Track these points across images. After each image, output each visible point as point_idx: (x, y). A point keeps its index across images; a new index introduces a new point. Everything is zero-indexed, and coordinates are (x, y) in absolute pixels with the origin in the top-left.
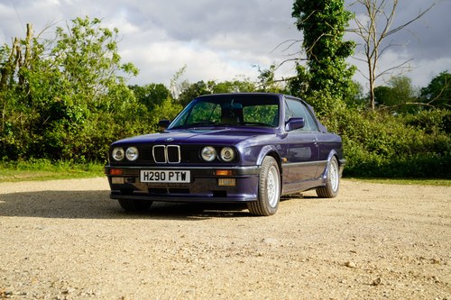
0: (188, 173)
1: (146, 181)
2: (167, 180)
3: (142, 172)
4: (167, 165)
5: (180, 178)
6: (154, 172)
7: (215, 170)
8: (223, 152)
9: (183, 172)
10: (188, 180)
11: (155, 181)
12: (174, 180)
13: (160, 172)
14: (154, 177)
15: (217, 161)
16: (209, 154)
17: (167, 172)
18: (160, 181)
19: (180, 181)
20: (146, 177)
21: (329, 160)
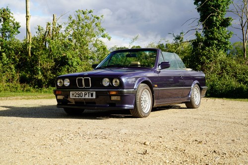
0: (94, 93)
1: (73, 97)
2: (83, 97)
3: (71, 92)
4: (84, 88)
5: (90, 96)
6: (77, 92)
7: (109, 91)
8: (114, 81)
9: (92, 92)
10: (94, 97)
11: (77, 97)
12: (87, 97)
13: (80, 92)
14: (77, 95)
15: (111, 87)
16: (106, 82)
17: (83, 92)
18: (80, 97)
19: (90, 97)
20: (73, 95)
21: (192, 87)
